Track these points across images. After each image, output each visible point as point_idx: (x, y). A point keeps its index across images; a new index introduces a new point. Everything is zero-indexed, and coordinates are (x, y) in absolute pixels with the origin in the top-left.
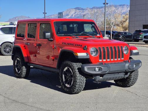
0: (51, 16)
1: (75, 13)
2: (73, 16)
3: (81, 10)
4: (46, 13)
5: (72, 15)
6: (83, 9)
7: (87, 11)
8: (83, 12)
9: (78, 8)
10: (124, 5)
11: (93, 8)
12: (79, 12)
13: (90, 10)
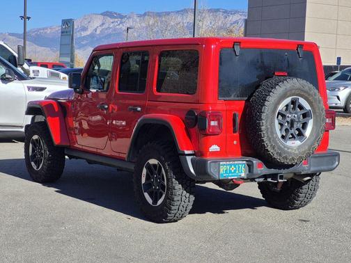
0: (43, 29)
1: (103, 24)
2: (98, 32)
3: (116, 18)
4: (29, 18)
5: (96, 30)
6: (121, 17)
7: (131, 20)
8: (121, 23)
9: (111, 13)
10: (218, 10)
11: (145, 14)
12: (113, 23)
13: (138, 20)
